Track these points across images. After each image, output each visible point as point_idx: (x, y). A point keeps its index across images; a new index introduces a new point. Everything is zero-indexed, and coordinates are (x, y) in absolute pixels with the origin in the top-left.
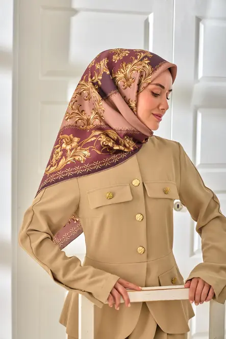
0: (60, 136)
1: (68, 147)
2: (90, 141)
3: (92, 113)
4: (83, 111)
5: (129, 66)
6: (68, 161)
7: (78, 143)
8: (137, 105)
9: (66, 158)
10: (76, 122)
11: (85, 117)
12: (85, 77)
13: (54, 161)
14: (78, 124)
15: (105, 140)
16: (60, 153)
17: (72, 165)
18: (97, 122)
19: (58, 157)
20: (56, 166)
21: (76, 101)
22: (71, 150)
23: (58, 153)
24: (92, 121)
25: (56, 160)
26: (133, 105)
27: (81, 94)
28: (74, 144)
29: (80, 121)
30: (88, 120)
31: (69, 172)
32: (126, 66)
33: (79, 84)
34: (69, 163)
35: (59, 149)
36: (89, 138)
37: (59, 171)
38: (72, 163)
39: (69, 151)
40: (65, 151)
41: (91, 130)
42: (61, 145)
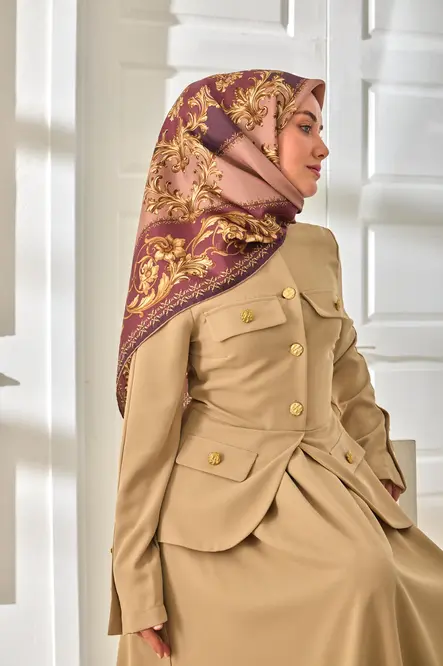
0: (147, 241)
1: (169, 257)
2: (202, 239)
3: (193, 190)
4: (176, 191)
5: (252, 91)
6: (175, 280)
7: (184, 247)
8: (278, 152)
9: (169, 274)
10: (171, 214)
11: (182, 201)
12: (164, 135)
13: (145, 286)
14: (174, 216)
15: (228, 231)
16: (155, 270)
17: (184, 285)
18: (205, 204)
19: (152, 277)
20: (153, 295)
21: (161, 177)
22: (176, 261)
23: (149, 270)
24: (195, 204)
25: (151, 284)
26: (272, 153)
27: (164, 164)
28: (178, 251)
29: (175, 209)
30: (188, 205)
31: (181, 297)
32: (244, 93)
33: (156, 149)
34: (178, 282)
35: (150, 263)
36: (200, 234)
37: (163, 301)
38: (184, 282)
39: (172, 263)
40: (163, 264)
41: (199, 219)
42: (153, 257)
